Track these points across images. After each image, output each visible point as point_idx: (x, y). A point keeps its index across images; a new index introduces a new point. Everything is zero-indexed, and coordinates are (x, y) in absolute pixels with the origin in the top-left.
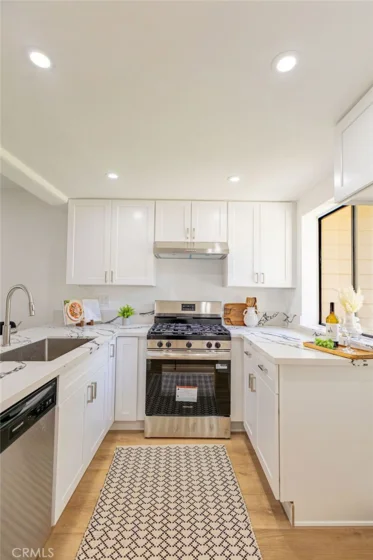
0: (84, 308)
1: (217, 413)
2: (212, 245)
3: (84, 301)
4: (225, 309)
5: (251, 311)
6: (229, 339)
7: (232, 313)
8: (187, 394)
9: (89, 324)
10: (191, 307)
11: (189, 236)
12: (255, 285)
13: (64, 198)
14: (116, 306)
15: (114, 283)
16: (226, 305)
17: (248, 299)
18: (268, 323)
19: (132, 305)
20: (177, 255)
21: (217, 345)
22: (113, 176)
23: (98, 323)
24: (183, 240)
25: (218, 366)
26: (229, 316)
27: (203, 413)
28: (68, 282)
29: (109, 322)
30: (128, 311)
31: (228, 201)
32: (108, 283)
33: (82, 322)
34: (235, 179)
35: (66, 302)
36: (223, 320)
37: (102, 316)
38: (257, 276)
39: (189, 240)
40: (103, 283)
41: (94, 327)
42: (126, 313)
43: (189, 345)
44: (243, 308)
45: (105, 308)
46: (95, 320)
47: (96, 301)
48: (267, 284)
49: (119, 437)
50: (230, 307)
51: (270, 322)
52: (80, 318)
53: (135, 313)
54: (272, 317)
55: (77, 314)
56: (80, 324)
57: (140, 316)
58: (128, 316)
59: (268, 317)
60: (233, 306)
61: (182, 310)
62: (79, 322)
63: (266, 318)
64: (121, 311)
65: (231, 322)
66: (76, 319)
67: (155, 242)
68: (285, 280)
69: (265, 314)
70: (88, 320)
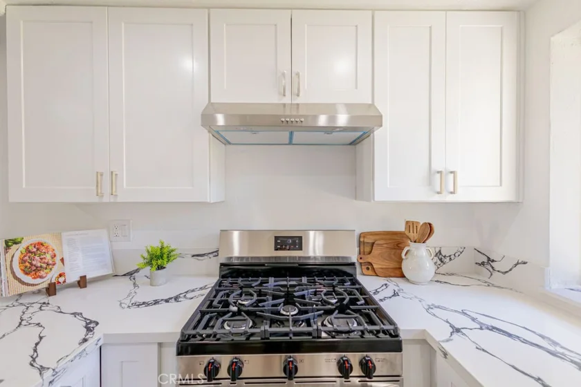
0: (66, 252)
2: (331, 109)
3: (65, 235)
4: (360, 243)
7: (376, 251)
10: (295, 242)
12: (437, 198)
16: (363, 235)
17: (409, 224)
19: (171, 243)
20: (263, 136)
24: (275, 99)
26: (369, 259)
28: (12, 200)
29: (130, 274)
30: (162, 257)
31: (374, 10)
32: (106, 199)
33: (55, 284)
35: (11, 243)
37: (114, 266)
38: (437, 178)
39: (287, 100)
40: (96, 199)
41: (90, 290)
42: (158, 259)
46: (91, 275)
48: (462, 196)
50: (369, 240)
51: (448, 265)
52: (51, 276)
53: (181, 256)
54: (452, 257)
55: (38, 269)
56: (51, 290)
57: (194, 259)
58: (160, 268)
59: (445, 257)
60: (377, 237)
61: (276, 249)
62: (45, 285)
63: (441, 260)
64: (146, 255)
65: (373, 269)
66: (38, 281)
67: (210, 103)
68: (501, 185)
69: (440, 251)
70: (73, 277)
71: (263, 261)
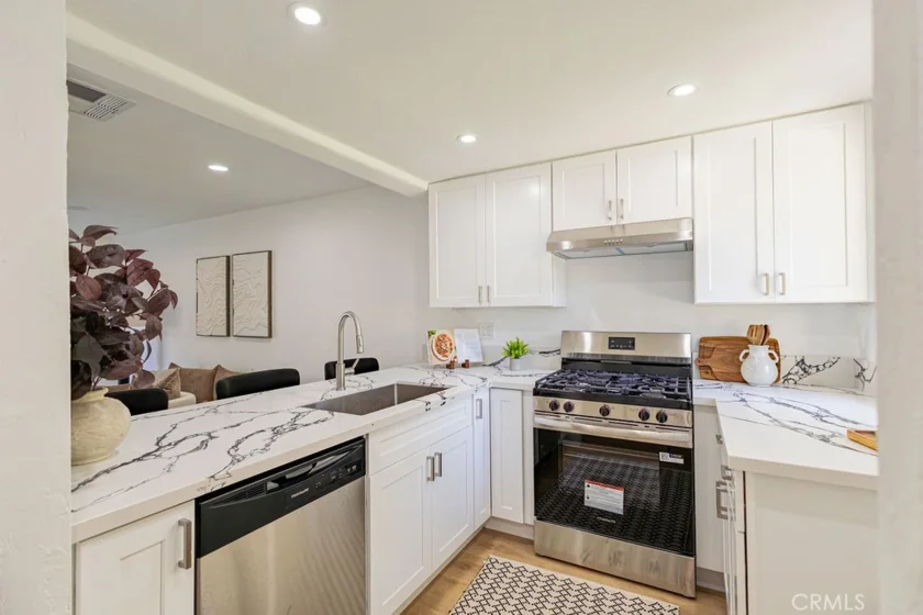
0: (456, 342)
1: (667, 545)
3: (456, 331)
4: (701, 348)
5: (760, 353)
6: (690, 407)
7: (716, 355)
8: (605, 498)
9: (464, 366)
10: (628, 342)
11: (613, 214)
13: (423, 185)
14: (500, 340)
15: (492, 305)
16: (703, 340)
17: (751, 329)
18: (806, 380)
19: (524, 340)
20: (593, 252)
21: (662, 418)
22: (468, 139)
23: (476, 365)
24: (604, 223)
25: (665, 457)
26: (708, 362)
27: (637, 538)
28: (432, 305)
29: (493, 365)
30: (518, 348)
31: (692, 135)
32: (483, 305)
33: (452, 362)
34: (684, 90)
35: (431, 333)
36: (695, 371)
37: (484, 356)
38: (763, 280)
39: (613, 223)
40: (478, 305)
41: (470, 370)
42: (515, 351)
43: (605, 412)
44: (739, 344)
45: (485, 343)
46: (471, 361)
47: (476, 331)
48: (793, 297)
49: (497, 543)
50: (711, 344)
51: (814, 377)
52: (450, 357)
53: (531, 352)
54: (821, 368)
55: (445, 351)
56: (450, 366)
57: (541, 356)
58: (517, 357)
59: (810, 366)
60: (720, 342)
61: (610, 348)
62: (448, 362)
63: (804, 370)
64: (507, 348)
65: (712, 372)
66: (445, 359)
67: (553, 232)
68: (847, 284)
69: (803, 360)
70: (461, 360)
71: (600, 358)
